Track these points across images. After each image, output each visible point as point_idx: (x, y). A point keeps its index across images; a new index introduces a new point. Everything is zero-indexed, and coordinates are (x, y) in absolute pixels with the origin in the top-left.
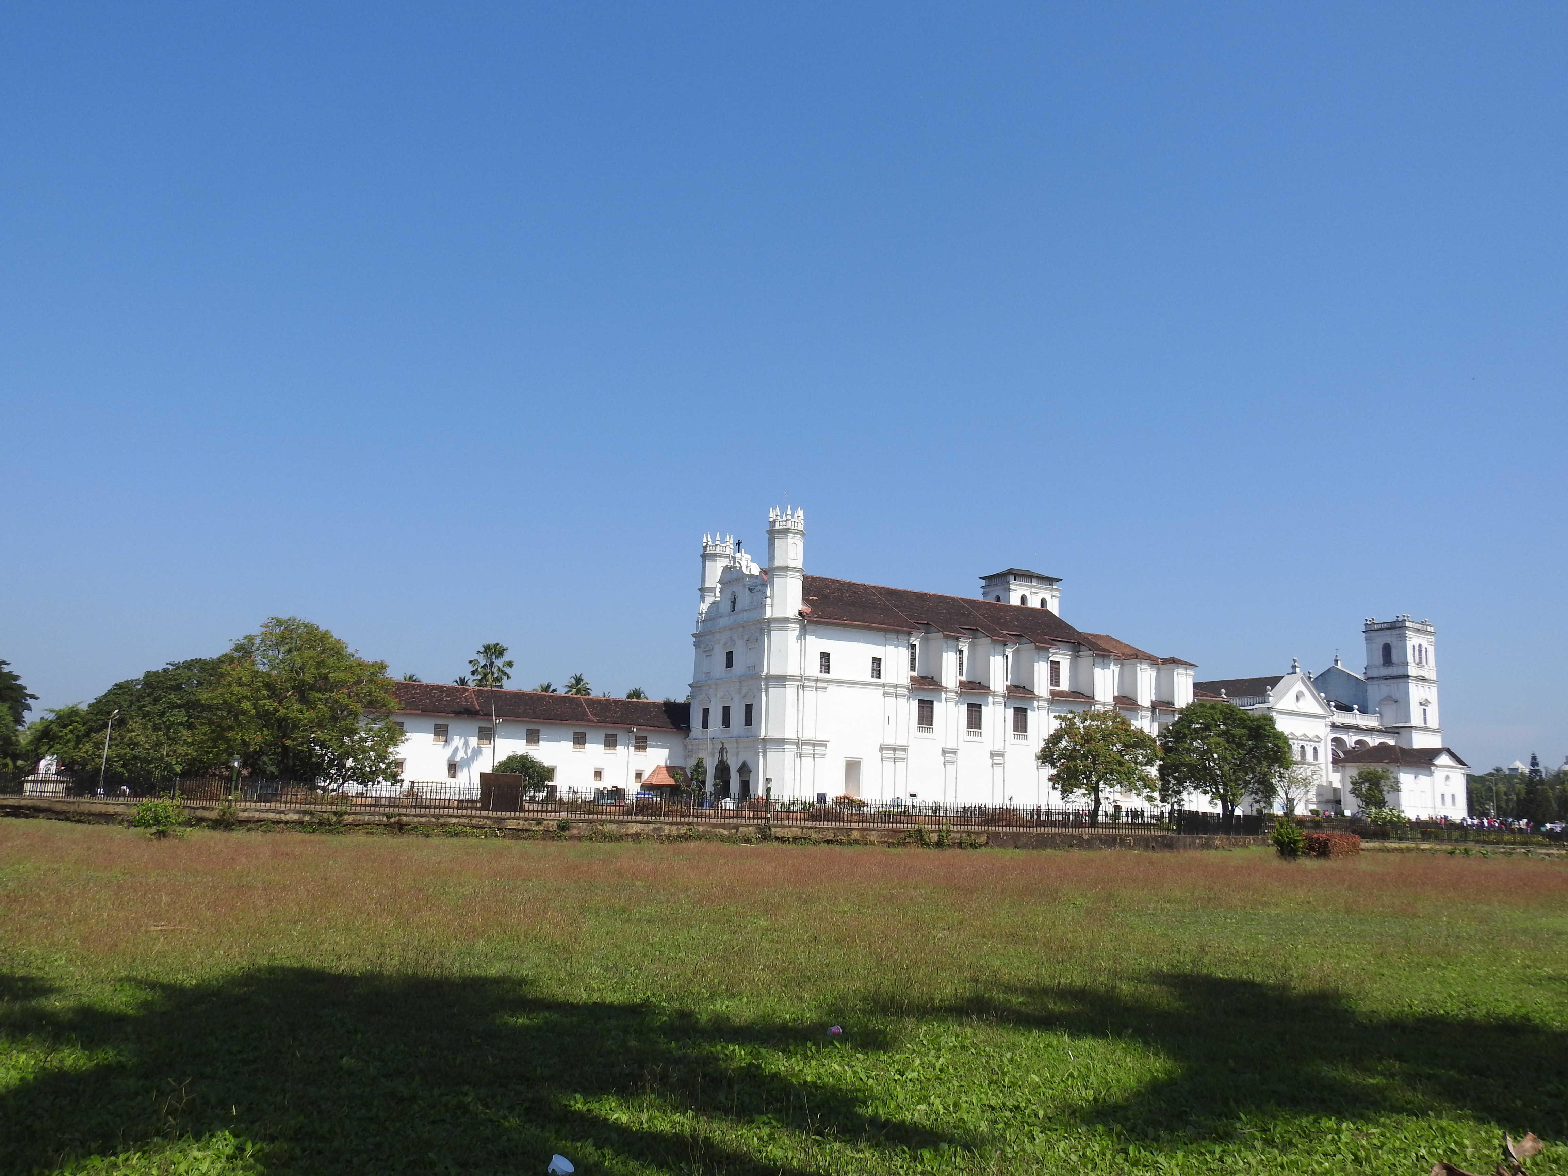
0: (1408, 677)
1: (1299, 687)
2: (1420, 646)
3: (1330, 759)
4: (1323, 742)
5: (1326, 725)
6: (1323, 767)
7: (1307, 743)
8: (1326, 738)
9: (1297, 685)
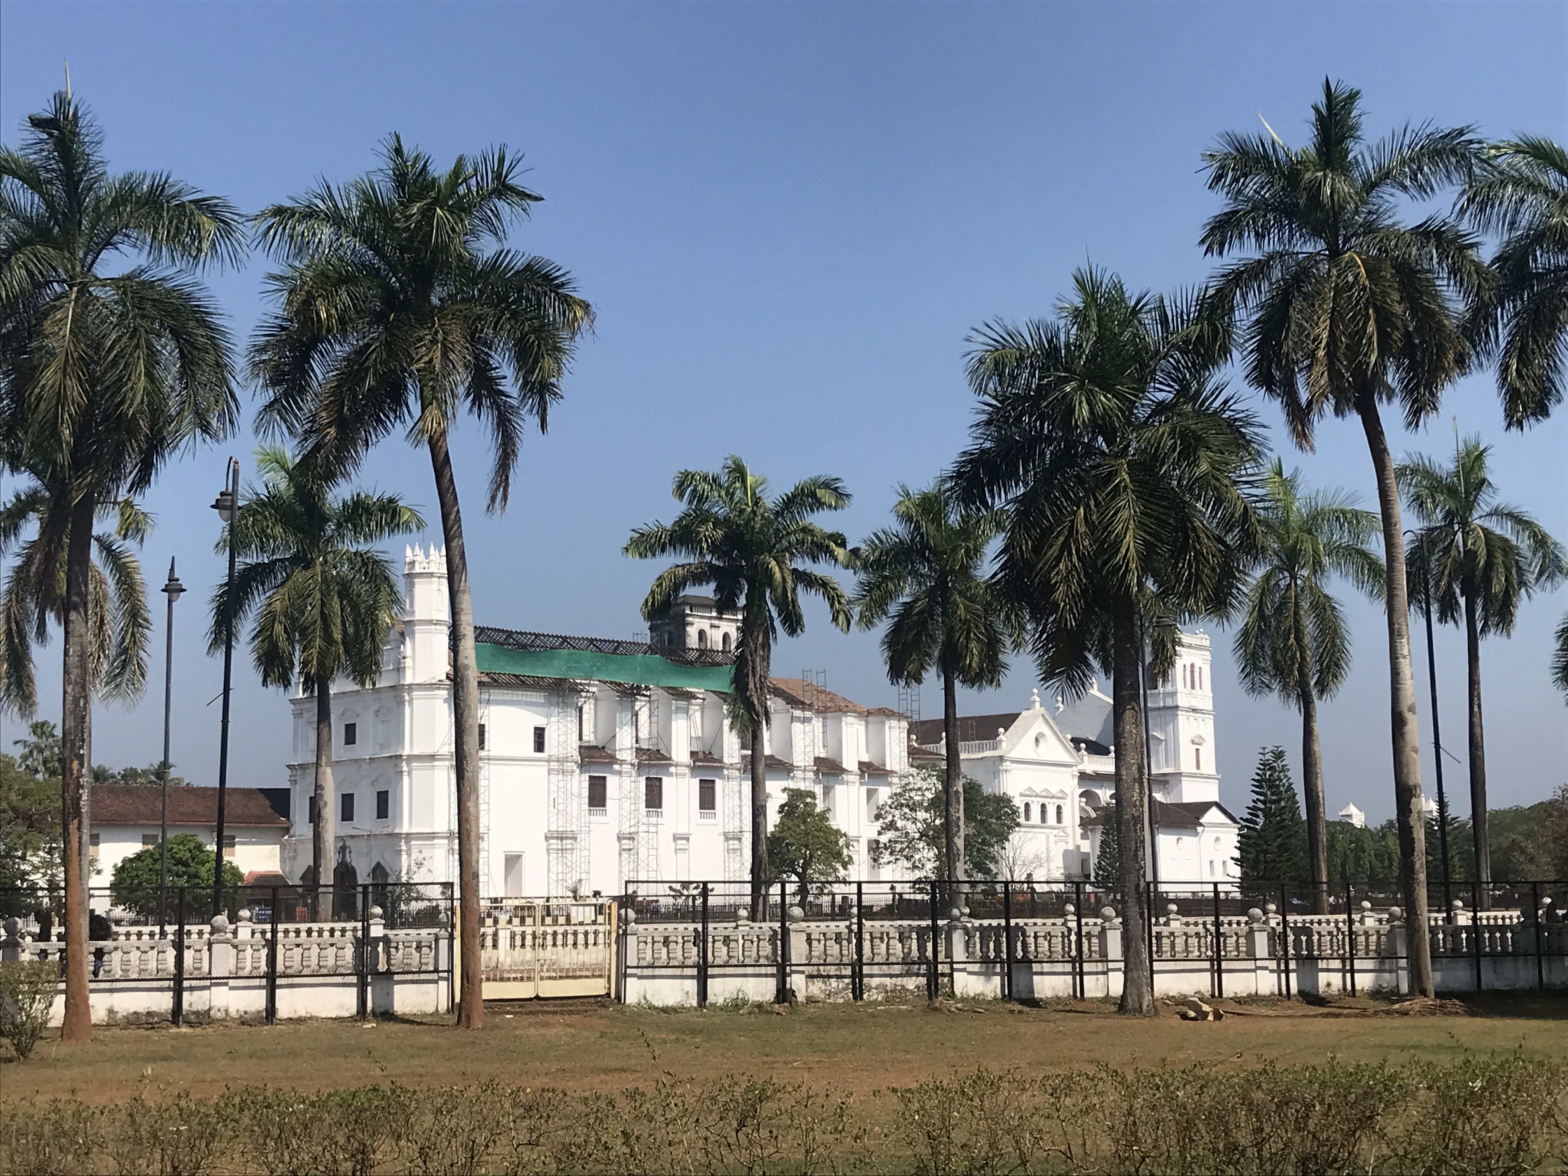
0: (1177, 707)
1: (1040, 726)
2: (1192, 666)
3: (1078, 821)
4: (1069, 798)
5: (1073, 776)
6: (1069, 831)
7: (1049, 800)
8: (1072, 793)
9: (1037, 724)
